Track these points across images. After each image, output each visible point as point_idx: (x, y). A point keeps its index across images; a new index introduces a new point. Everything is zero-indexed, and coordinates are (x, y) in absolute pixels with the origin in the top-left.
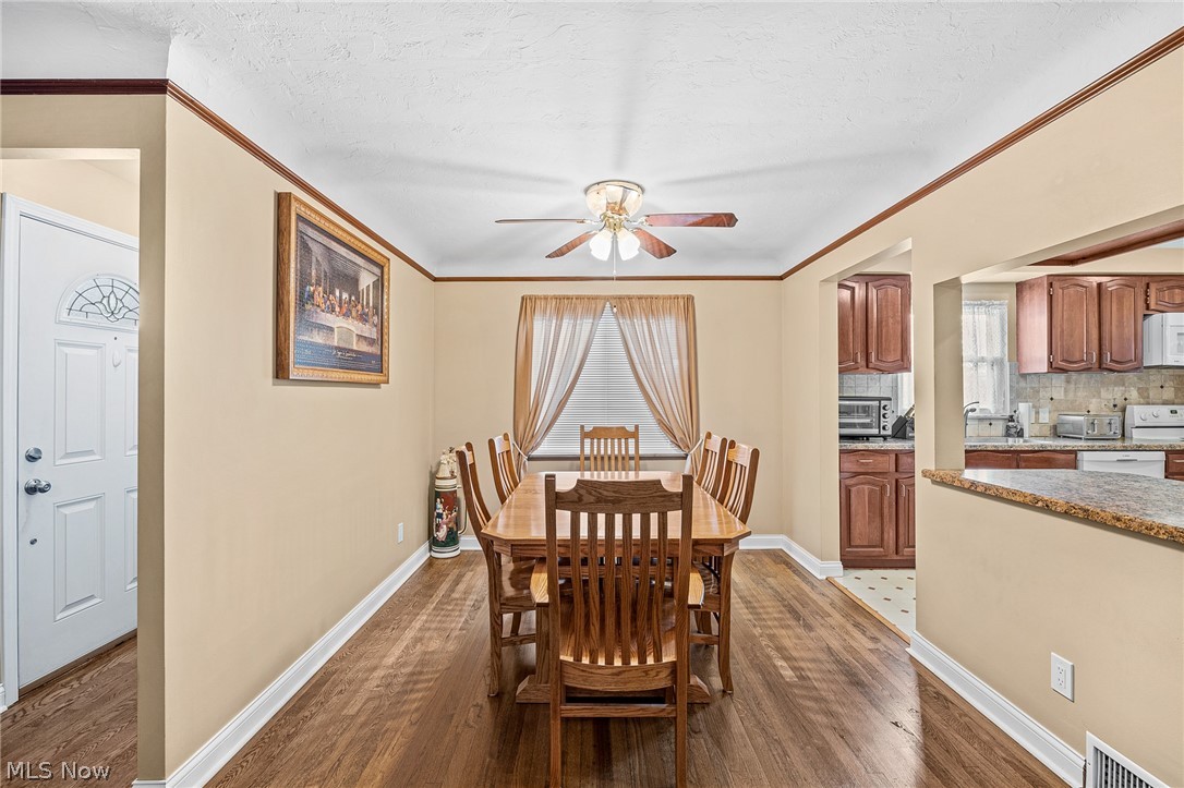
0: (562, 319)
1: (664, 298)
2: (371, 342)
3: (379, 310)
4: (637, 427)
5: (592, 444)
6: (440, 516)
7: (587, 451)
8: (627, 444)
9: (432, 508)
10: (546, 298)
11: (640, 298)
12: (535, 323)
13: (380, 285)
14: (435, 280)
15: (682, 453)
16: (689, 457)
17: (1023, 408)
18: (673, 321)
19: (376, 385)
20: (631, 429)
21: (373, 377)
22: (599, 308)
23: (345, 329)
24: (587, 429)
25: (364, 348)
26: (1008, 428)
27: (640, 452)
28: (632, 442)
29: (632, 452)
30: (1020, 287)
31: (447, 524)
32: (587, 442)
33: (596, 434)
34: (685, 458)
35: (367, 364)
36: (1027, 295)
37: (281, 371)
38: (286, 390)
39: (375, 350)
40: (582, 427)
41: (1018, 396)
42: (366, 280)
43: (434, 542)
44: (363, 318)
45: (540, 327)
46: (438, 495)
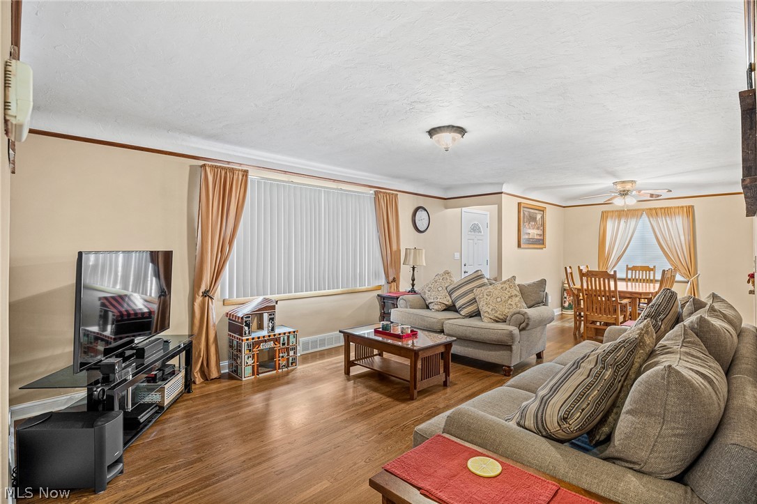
0: (621, 220)
1: (675, 208)
2: (540, 235)
3: (543, 225)
4: (655, 267)
5: (632, 273)
6: (566, 298)
7: (629, 277)
8: (649, 274)
9: (562, 295)
10: (613, 211)
11: (661, 208)
12: (608, 223)
13: (543, 217)
14: (564, 207)
18: (681, 218)
19: (542, 248)
20: (652, 267)
21: (541, 246)
22: (639, 215)
23: (534, 233)
24: (629, 267)
25: (539, 237)
28: (652, 272)
29: (652, 277)
31: (568, 301)
32: (630, 272)
33: (634, 269)
34: (688, 282)
35: (540, 242)
37: (519, 246)
38: (520, 251)
39: (542, 238)
40: (627, 266)
42: (539, 217)
43: (563, 307)
44: (538, 228)
45: (610, 225)
46: (565, 290)
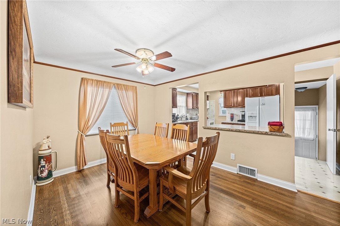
0: (99, 88)
1: (130, 86)
6: (44, 166)
8: (124, 127)
10: (92, 80)
11: (124, 85)
12: (88, 88)
15: (134, 129)
16: (136, 130)
17: (188, 115)
18: (132, 93)
20: (125, 123)
22: (111, 87)
24: (112, 124)
26: (186, 118)
27: (129, 129)
29: (126, 129)
30: (188, 94)
31: (47, 169)
32: (112, 128)
33: (114, 125)
34: (135, 130)
36: (189, 95)
41: (187, 113)
43: (38, 179)
